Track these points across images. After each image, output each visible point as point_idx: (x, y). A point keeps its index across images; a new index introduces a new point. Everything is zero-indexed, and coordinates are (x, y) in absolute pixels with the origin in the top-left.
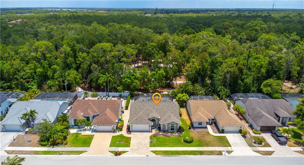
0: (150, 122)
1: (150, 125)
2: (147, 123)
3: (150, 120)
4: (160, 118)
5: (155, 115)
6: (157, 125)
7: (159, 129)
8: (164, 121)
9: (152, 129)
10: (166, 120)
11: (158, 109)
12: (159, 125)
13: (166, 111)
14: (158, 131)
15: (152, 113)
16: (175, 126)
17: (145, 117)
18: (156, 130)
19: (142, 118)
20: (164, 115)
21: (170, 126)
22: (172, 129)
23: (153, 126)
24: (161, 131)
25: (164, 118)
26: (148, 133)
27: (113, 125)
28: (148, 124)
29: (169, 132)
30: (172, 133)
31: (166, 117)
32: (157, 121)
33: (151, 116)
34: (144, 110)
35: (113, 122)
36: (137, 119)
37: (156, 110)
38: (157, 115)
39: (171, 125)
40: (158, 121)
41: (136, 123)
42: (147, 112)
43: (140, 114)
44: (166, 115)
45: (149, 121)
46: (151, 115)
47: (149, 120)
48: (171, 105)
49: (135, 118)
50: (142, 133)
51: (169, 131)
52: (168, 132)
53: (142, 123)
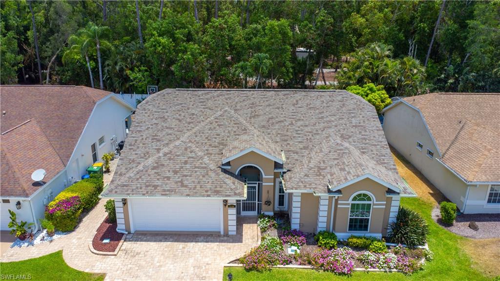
0: (230, 181)
1: (232, 200)
2: (209, 186)
3: (231, 174)
4: (284, 159)
5: (258, 145)
6: (268, 203)
7: (282, 219)
8: (311, 179)
9: (241, 221)
10: (319, 171)
11: (272, 118)
12: (281, 203)
13: (317, 127)
14: (273, 234)
15: (245, 137)
16: (377, 204)
17: (202, 158)
18: (263, 230)
19: (183, 159)
20: (305, 148)
21: (346, 204)
22: (359, 224)
23: (247, 206)
24: (295, 233)
25: (305, 160)
26: (214, 245)
27: (13, 200)
28: (217, 193)
29: (341, 244)
30: (357, 248)
31: (316, 158)
32: (267, 177)
33: (235, 148)
34: (202, 124)
35: (16, 181)
36: (158, 165)
37: (264, 127)
38: (273, 146)
39: (350, 201)
40: (276, 175)
41: (151, 189)
42: (219, 130)
43: (177, 143)
44: (317, 149)
45: (223, 176)
46: (236, 143)
47: (225, 171)
48: (336, 104)
49: (150, 161)
50: (180, 245)
51: (340, 235)
52: (333, 242)
53: (181, 187)
